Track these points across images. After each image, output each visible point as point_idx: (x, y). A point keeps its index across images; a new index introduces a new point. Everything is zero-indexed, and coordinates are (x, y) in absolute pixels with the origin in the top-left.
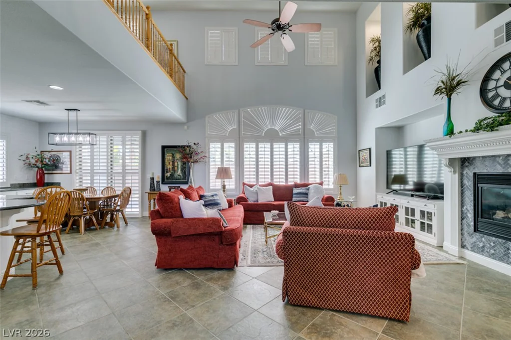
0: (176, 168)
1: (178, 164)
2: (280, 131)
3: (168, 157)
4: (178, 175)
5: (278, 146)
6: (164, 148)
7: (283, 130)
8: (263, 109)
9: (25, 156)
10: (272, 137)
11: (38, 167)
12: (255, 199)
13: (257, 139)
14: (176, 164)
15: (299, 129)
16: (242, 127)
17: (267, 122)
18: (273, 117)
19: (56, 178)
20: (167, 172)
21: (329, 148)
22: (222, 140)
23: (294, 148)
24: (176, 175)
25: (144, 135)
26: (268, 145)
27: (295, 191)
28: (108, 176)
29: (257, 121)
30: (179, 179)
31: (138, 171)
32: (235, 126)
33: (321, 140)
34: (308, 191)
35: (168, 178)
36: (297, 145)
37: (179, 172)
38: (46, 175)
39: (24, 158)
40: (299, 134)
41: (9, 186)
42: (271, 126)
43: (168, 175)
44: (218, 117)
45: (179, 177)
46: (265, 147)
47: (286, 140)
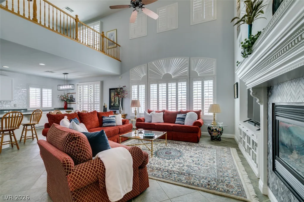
0: (116, 101)
1: (117, 99)
2: (173, 75)
3: (112, 95)
4: (117, 105)
5: (171, 85)
6: (110, 89)
7: (175, 73)
8: (162, 62)
9: (60, 96)
10: (167, 79)
11: (64, 101)
12: (149, 121)
13: (158, 82)
14: (116, 98)
15: (186, 72)
16: (149, 74)
17: (165, 69)
18: (168, 66)
19: (72, 106)
20: (112, 103)
21: (209, 84)
22: (138, 83)
23: (183, 86)
24: (116, 104)
25: (102, 83)
26: (165, 85)
27: (178, 116)
28: (88, 105)
29: (158, 70)
30: (117, 107)
31: (99, 102)
32: (145, 74)
33: (202, 79)
34: (185, 117)
35: (112, 106)
36: (185, 84)
37: (117, 103)
38: (68, 104)
39: (59, 97)
40: (186, 76)
41: (53, 109)
42: (167, 72)
43: (112, 104)
44: (136, 70)
45: (117, 106)
46: (163, 86)
47: (177, 80)
